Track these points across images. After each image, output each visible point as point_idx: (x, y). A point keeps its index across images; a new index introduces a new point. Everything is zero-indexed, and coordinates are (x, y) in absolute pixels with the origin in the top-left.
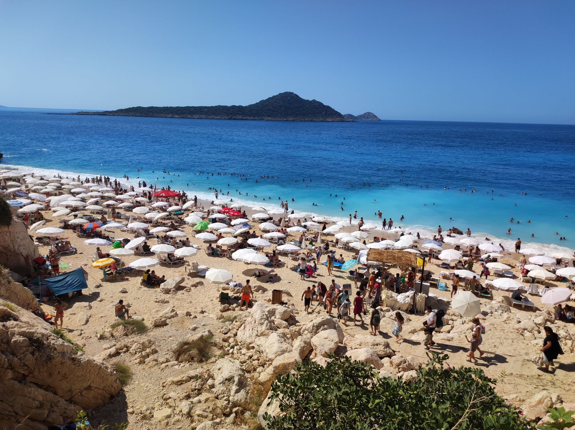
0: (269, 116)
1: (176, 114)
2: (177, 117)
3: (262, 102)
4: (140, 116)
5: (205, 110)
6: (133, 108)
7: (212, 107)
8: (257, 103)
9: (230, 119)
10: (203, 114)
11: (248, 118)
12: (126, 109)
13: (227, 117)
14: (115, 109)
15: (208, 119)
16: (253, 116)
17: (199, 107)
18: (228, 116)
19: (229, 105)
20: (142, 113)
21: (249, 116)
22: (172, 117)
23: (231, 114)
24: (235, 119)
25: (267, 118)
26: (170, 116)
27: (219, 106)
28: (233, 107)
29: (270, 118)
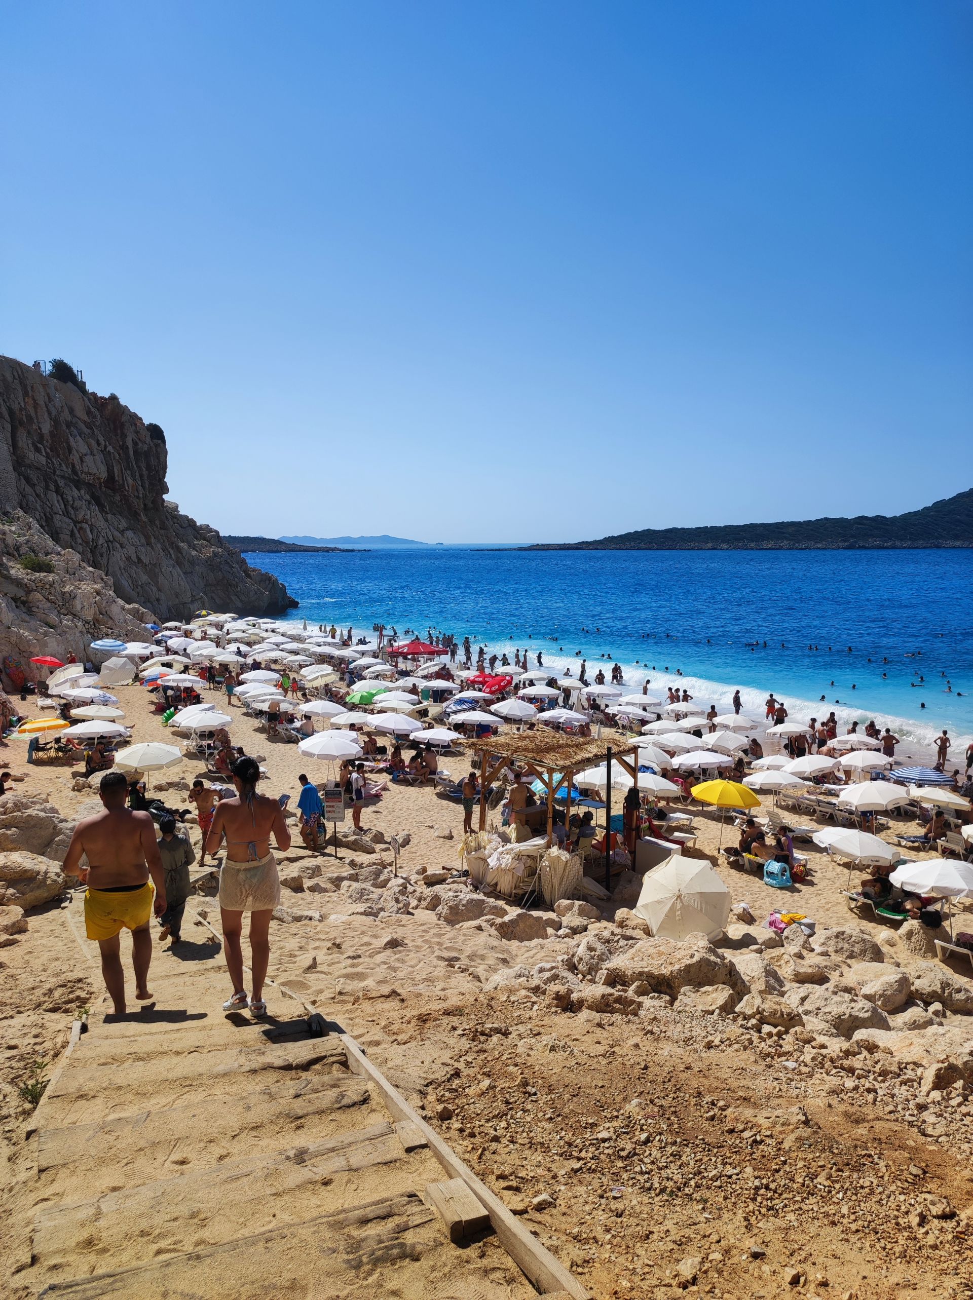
0: (956, 537)
1: (723, 542)
2: (725, 547)
3: (940, 506)
4: (646, 549)
5: (790, 530)
6: (636, 532)
7: (808, 523)
8: (926, 509)
9: (850, 548)
10: (786, 538)
11: (898, 544)
12: (621, 536)
13: (841, 544)
14: (600, 537)
15: (797, 549)
16: (910, 539)
17: (776, 524)
18: (845, 541)
19: (851, 515)
20: (650, 543)
21: (902, 540)
22: (714, 549)
23: (853, 536)
24: (864, 548)
25: (951, 543)
26: (710, 545)
27: (826, 519)
28: (862, 519)
29: (958, 543)
